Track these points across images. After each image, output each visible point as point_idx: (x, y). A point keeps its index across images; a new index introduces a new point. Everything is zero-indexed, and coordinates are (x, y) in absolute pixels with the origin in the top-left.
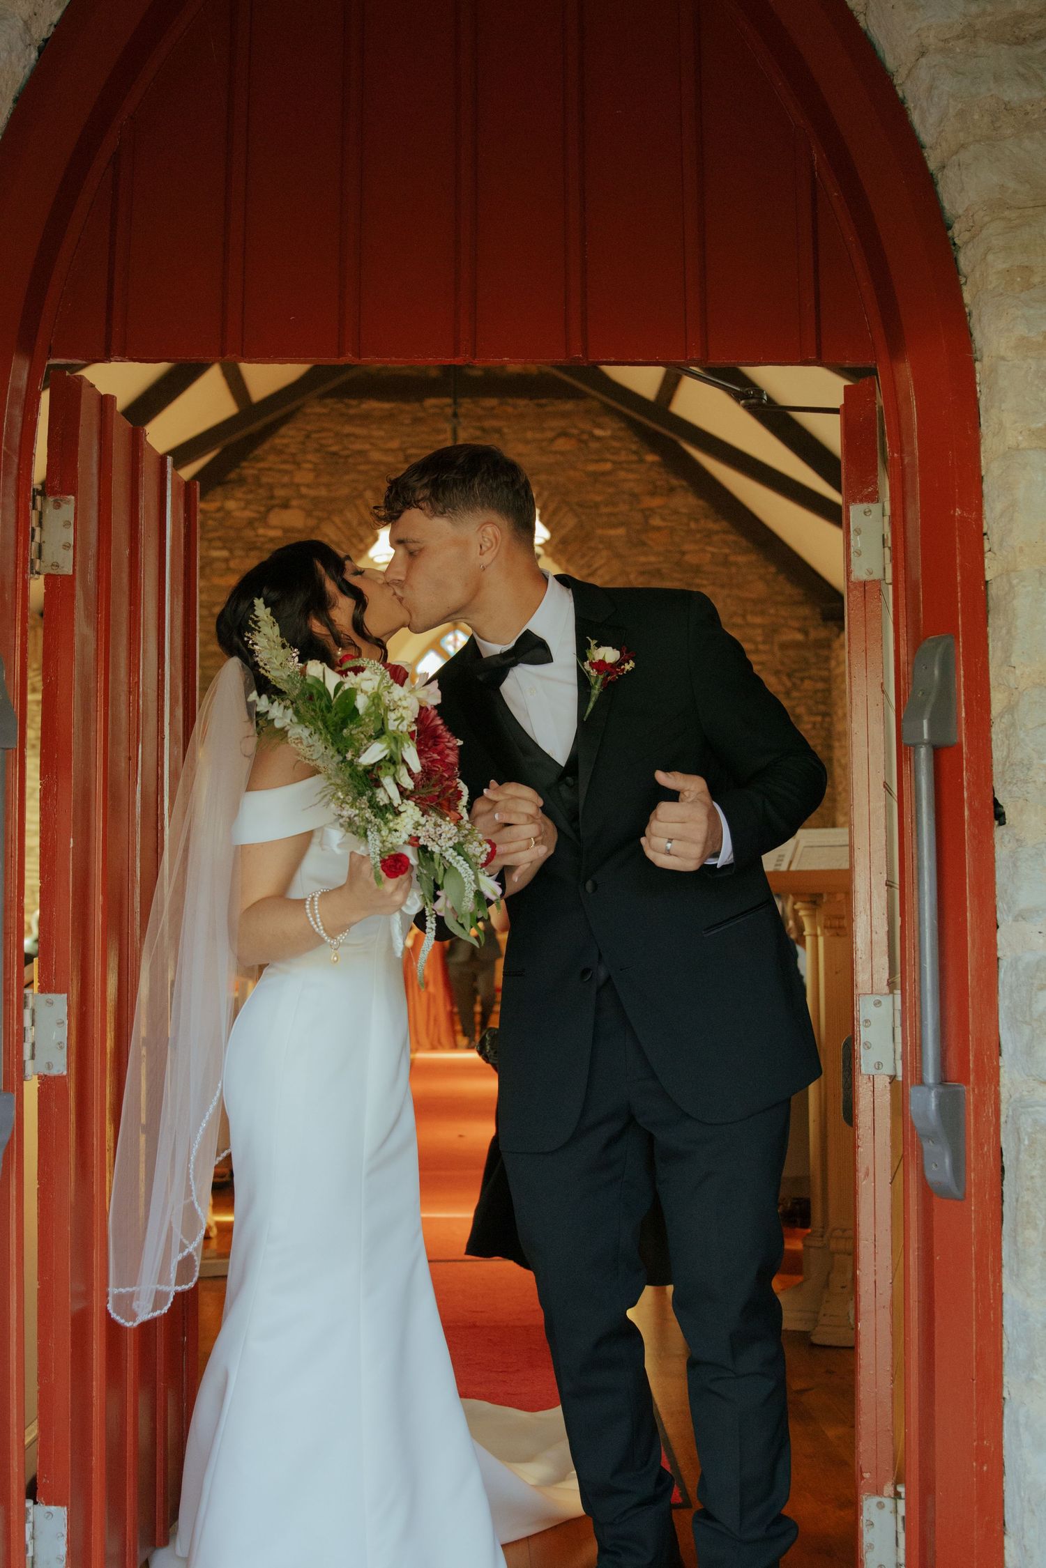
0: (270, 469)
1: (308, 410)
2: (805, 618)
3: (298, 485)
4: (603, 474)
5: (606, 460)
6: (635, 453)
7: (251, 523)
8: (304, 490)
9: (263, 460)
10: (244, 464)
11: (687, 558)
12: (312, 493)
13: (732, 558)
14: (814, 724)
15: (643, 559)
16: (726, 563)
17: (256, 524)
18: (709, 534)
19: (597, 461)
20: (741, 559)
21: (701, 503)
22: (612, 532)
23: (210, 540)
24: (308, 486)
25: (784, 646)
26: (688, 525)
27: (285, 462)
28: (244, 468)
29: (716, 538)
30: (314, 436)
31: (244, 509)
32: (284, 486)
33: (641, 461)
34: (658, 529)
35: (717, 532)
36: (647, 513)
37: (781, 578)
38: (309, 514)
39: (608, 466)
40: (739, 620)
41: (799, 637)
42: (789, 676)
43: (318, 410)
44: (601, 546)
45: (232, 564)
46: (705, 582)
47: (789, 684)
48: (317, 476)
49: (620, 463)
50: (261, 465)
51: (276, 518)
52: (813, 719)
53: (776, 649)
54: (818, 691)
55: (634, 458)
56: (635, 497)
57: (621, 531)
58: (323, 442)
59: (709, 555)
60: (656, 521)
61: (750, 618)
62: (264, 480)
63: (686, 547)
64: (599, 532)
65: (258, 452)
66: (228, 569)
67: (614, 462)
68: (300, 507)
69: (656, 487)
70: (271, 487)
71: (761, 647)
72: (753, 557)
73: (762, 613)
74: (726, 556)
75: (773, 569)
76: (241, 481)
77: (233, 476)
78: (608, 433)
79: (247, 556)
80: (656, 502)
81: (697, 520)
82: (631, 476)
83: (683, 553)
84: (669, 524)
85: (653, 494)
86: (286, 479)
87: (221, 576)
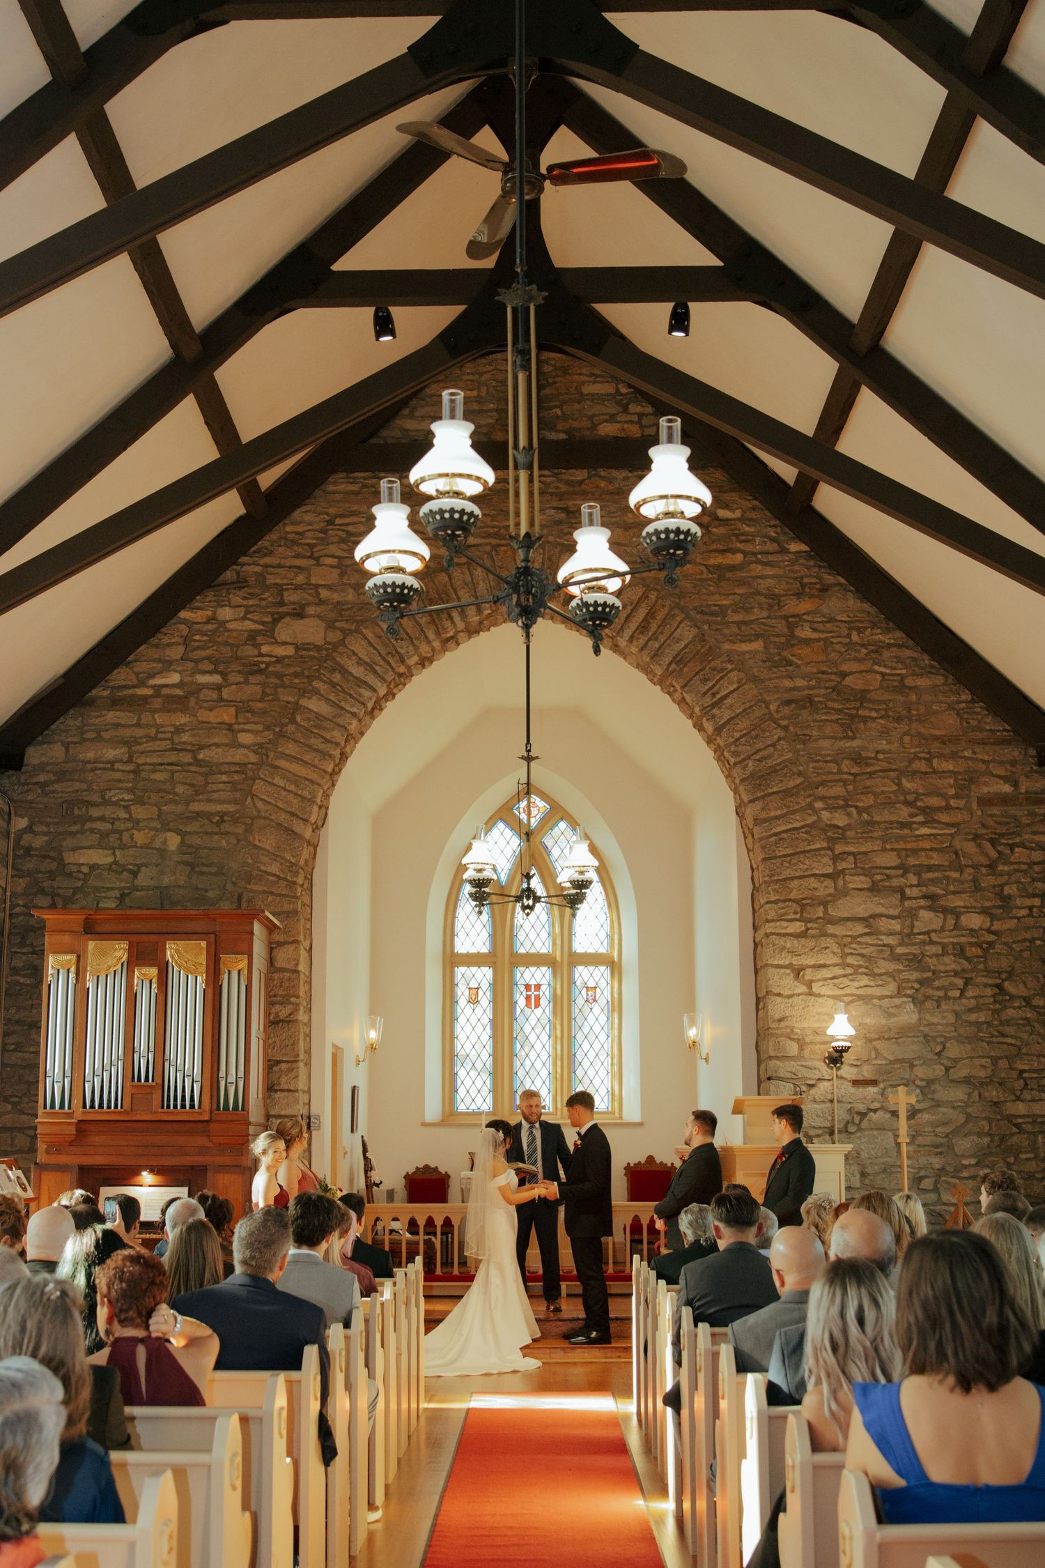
0: (279, 566)
1: (331, 488)
2: (1013, 763)
3: (317, 586)
4: (732, 568)
5: (734, 551)
6: (773, 540)
7: (252, 637)
8: (324, 594)
9: (271, 553)
10: (243, 559)
11: (848, 681)
12: (335, 597)
13: (909, 682)
14: (1030, 908)
15: (787, 683)
16: (902, 688)
17: (260, 639)
18: (878, 648)
19: (724, 551)
20: (921, 682)
21: (866, 606)
22: (745, 647)
23: (197, 661)
24: (329, 587)
25: (985, 802)
26: (849, 636)
27: (298, 556)
28: (242, 565)
29: (886, 654)
30: (338, 521)
31: (244, 618)
32: (297, 587)
33: (784, 551)
34: (808, 642)
35: (889, 646)
36: (793, 622)
37: (979, 707)
38: (330, 625)
39: (739, 558)
40: (922, 766)
41: (1007, 789)
42: (993, 842)
43: (343, 487)
44: (730, 667)
45: (226, 693)
46: (874, 714)
47: (994, 855)
48: (341, 575)
49: (755, 554)
50: (267, 560)
51: (285, 631)
52: (1028, 902)
53: (975, 806)
54: (1037, 864)
55: (775, 547)
56: (775, 600)
57: (757, 645)
58: (350, 528)
59: (879, 677)
60: (805, 632)
61: (935, 762)
62: (271, 580)
63: (846, 667)
64: (727, 646)
65: (263, 543)
66: (222, 700)
67: (744, 553)
68: (319, 617)
69: (803, 586)
70: (280, 589)
71: (953, 802)
72: (939, 680)
73: (954, 756)
74: (902, 677)
75: (967, 696)
76: (241, 583)
77: (229, 575)
78: (738, 514)
79: (247, 682)
80: (804, 606)
81: (860, 631)
82: (769, 571)
83: (844, 675)
84: (823, 636)
85: (799, 595)
86: (301, 579)
87: (211, 710)
